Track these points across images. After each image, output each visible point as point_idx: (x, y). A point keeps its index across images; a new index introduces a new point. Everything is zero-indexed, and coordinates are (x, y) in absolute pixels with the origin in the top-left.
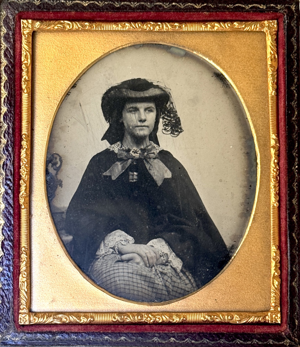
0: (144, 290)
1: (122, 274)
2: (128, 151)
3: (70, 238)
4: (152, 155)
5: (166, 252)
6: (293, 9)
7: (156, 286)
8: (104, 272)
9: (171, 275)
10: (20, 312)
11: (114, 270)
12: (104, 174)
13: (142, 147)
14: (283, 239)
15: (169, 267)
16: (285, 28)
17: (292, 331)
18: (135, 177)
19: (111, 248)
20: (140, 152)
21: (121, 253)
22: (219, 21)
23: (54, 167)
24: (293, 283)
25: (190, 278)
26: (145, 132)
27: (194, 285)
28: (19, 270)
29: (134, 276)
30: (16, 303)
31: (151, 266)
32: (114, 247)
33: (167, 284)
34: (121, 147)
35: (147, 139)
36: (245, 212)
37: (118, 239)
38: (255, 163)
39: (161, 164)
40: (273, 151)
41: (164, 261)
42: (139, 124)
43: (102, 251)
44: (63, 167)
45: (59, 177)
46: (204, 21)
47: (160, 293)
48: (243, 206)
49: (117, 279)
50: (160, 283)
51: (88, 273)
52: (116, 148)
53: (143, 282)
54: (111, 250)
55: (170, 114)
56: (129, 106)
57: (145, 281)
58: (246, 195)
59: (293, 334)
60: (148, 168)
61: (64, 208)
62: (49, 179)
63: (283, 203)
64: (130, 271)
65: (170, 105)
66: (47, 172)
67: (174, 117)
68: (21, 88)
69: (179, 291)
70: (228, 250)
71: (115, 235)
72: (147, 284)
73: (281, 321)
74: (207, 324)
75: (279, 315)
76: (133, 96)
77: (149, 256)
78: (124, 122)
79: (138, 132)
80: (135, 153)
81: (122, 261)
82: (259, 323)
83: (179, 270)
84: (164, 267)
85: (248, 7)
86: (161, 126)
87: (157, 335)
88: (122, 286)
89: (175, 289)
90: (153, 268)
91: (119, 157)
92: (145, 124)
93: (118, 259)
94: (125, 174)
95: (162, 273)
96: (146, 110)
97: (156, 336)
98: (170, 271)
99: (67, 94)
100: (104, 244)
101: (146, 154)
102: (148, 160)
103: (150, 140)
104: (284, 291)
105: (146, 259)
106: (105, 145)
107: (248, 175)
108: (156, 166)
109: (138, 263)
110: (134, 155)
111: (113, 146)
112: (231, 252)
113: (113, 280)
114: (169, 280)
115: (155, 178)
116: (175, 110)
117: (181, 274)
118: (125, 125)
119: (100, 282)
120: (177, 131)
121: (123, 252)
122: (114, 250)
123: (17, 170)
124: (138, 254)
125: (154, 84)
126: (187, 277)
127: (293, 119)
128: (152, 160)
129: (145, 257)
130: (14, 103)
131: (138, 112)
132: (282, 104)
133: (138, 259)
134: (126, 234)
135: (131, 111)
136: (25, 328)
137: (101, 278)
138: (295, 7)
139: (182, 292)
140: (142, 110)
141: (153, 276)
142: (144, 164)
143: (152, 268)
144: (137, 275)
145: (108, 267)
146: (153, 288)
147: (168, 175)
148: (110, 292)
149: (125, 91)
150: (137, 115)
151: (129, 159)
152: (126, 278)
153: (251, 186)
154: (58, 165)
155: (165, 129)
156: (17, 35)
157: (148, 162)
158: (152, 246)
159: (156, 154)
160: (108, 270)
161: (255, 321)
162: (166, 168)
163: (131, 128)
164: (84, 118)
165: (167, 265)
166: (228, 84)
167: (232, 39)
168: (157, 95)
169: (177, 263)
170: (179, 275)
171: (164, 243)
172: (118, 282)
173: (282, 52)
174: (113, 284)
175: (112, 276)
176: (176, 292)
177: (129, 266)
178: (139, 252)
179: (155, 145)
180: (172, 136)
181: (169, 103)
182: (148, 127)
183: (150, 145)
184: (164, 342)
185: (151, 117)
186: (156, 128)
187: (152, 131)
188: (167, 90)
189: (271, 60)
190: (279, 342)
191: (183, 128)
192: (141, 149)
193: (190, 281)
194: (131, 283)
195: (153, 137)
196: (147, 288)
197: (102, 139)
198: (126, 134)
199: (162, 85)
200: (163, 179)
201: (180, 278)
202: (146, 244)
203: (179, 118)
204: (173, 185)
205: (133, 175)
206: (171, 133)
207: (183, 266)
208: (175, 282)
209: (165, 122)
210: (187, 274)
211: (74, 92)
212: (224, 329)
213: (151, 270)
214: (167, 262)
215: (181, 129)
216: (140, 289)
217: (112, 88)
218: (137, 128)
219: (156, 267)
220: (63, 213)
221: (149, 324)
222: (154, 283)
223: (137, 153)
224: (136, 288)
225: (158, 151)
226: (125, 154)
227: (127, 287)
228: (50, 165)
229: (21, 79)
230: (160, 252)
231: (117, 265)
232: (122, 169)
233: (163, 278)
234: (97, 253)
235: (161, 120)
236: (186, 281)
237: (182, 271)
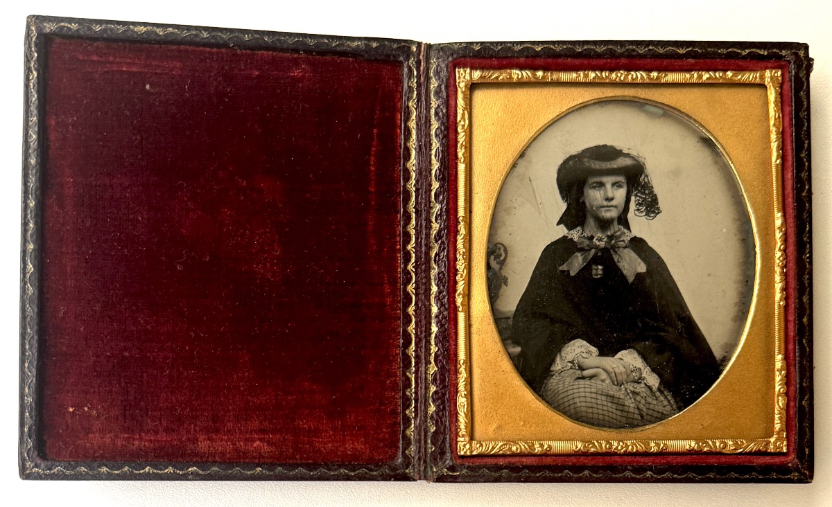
0: (610, 414)
1: (583, 394)
2: (591, 238)
3: (518, 349)
4: (621, 243)
5: (638, 366)
6: (802, 55)
7: (626, 409)
8: (561, 391)
9: (645, 395)
10: (458, 440)
11: (573, 389)
12: (561, 268)
13: (609, 233)
14: (791, 347)
15: (643, 385)
16: (791, 80)
17: (801, 462)
18: (600, 272)
19: (569, 362)
20: (606, 239)
21: (581, 368)
22: (708, 70)
23: (498, 260)
24: (803, 402)
25: (669, 398)
26: (613, 214)
27: (675, 407)
28: (457, 389)
29: (599, 397)
30: (453, 429)
31: (620, 384)
32: (573, 360)
33: (641, 406)
34: (582, 233)
35: (616, 223)
36: (740, 315)
37: (578, 350)
38: (753, 252)
39: (633, 255)
40: (778, 235)
41: (636, 378)
42: (605, 203)
43: (558, 366)
44: (509, 260)
45: (504, 273)
46: (689, 70)
47: (632, 417)
48: (737, 307)
49: (577, 400)
50: (632, 405)
51: (541, 393)
52: (575, 235)
53: (609, 404)
54: (570, 365)
55: (645, 190)
56: (592, 180)
57: (612, 402)
58: (742, 293)
59: (802, 464)
60: (616, 260)
61: (510, 311)
62: (491, 276)
63: (792, 301)
64: (593, 390)
65: (644, 179)
66: (488, 267)
67: (649, 194)
68: (456, 157)
69: (656, 414)
70: (719, 362)
71: (574, 345)
72: (614, 406)
73: (788, 449)
74: (692, 454)
75: (785, 443)
76: (598, 167)
77: (617, 370)
78: (586, 201)
79: (603, 214)
80: (599, 241)
81: (583, 378)
82: (759, 453)
83: (655, 388)
84: (636, 385)
85: (745, 52)
86: (632, 206)
87: (629, 467)
88: (583, 409)
89: (650, 412)
90: (623, 386)
91: (579, 247)
92: (613, 203)
93: (578, 376)
94: (586, 269)
95: (633, 393)
96: (613, 185)
97: (628, 470)
98: (643, 389)
99: (514, 166)
100: (561, 357)
101: (613, 242)
102: (616, 250)
103: (619, 224)
104: (792, 412)
105: (614, 375)
106: (562, 231)
107: (744, 268)
108: (627, 258)
109: (603, 381)
110: (598, 243)
111: (572, 232)
113: (571, 402)
114: (643, 401)
115: (625, 272)
116: (650, 185)
117: (658, 394)
118: (587, 204)
119: (556, 405)
120: (653, 212)
121: (584, 367)
122: (574, 364)
123: (452, 263)
124: (603, 369)
125: (624, 152)
126: (666, 398)
127: (804, 194)
128: (621, 249)
129: (611, 373)
130: (448, 176)
131: (603, 188)
132: (789, 175)
133: (604, 376)
134: (589, 345)
135: (594, 187)
136: (465, 460)
137: (556, 400)
138: (804, 54)
139: (659, 415)
140: (609, 186)
141: (622, 397)
142: (611, 255)
143: (621, 386)
144: (602, 395)
145: (566, 386)
146: (622, 411)
147: (642, 268)
148: (568, 416)
149: (588, 162)
150: (602, 192)
151: (592, 248)
152: (588, 400)
153: (747, 281)
154: (502, 258)
155: (638, 210)
156: (452, 88)
157: (616, 252)
158: (621, 359)
159: (627, 241)
160: (565, 390)
161: (754, 450)
162: (639, 260)
163: (594, 208)
164: (535, 196)
165: (641, 382)
166: (718, 152)
167: (723, 93)
168: (629, 166)
169: (653, 380)
170: (655, 395)
171: (636, 355)
172: (579, 404)
173: (788, 109)
174: (572, 407)
175: (570, 397)
176: (652, 416)
177: (592, 384)
178: (604, 367)
179: (626, 231)
180: (647, 219)
181: (643, 177)
182: (616, 207)
183: (618, 231)
184: (638, 477)
185: (620, 194)
186: (626, 209)
187: (621, 211)
188: (640, 159)
189: (775, 119)
190: (784, 475)
191: (661, 209)
192: (608, 236)
193: (669, 401)
194: (594, 406)
195: (623, 220)
196: (614, 411)
197: (558, 224)
198: (588, 215)
199: (634, 153)
200: (635, 273)
201: (657, 399)
202: (613, 357)
203: (656, 195)
204: (648, 281)
205: (597, 269)
206: (646, 215)
207: (660, 384)
208: (650, 404)
209: (638, 200)
210: (666, 393)
211: (522, 163)
212: (715, 460)
213: (620, 389)
214: (640, 378)
215: (658, 209)
216: (605, 413)
217: (571, 158)
218: (603, 209)
219: (626, 385)
220: (508, 318)
221: (620, 455)
222: (624, 405)
223: (602, 241)
224: (600, 412)
225: (629, 238)
226: (587, 242)
227: (590, 410)
228: (492, 257)
229: (457, 146)
230: (631, 366)
231: (577, 383)
232: (583, 263)
233: (635, 399)
234: (551, 369)
235: (633, 198)
236: (664, 402)
237: (659, 390)
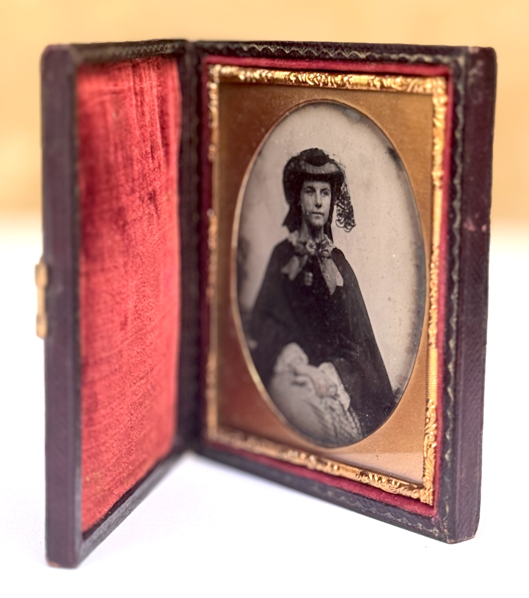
4: (326, 253)
5: (335, 383)
7: (325, 423)
8: (280, 392)
9: (339, 413)
12: (282, 270)
13: (318, 241)
15: (337, 402)
18: (310, 280)
19: (287, 364)
20: (315, 247)
21: (296, 374)
25: (356, 420)
26: (321, 221)
27: (360, 431)
29: (307, 406)
31: (322, 397)
33: (335, 423)
34: (299, 238)
35: (322, 231)
36: (412, 346)
37: (293, 355)
39: (334, 266)
41: (333, 394)
42: (315, 209)
43: (279, 367)
44: (248, 256)
45: (245, 266)
47: (329, 432)
48: (410, 338)
50: (329, 421)
52: (294, 238)
53: (314, 415)
55: (344, 200)
58: (414, 324)
60: (321, 270)
61: (250, 306)
64: (303, 398)
65: (344, 189)
67: (347, 205)
70: (394, 393)
71: (291, 349)
76: (311, 171)
77: (320, 383)
78: (302, 205)
79: (314, 220)
81: (296, 383)
83: (346, 408)
84: (333, 401)
89: (342, 432)
91: (296, 251)
92: (321, 210)
93: (293, 380)
94: (300, 276)
95: (331, 408)
96: (321, 191)
98: (338, 407)
100: (282, 359)
101: (320, 250)
102: (322, 259)
103: (324, 232)
105: (317, 386)
106: (285, 233)
107: (417, 297)
108: (330, 268)
109: (310, 390)
110: (309, 250)
111: (292, 235)
112: (396, 398)
114: (337, 419)
115: (328, 283)
116: (348, 196)
117: (348, 414)
118: (303, 209)
120: (350, 225)
124: (310, 378)
125: (330, 157)
126: (354, 419)
128: (326, 259)
129: (316, 383)
131: (314, 193)
133: (311, 385)
134: (301, 351)
135: (308, 192)
137: (278, 399)
140: (318, 192)
142: (319, 264)
144: (309, 404)
147: (340, 282)
149: (305, 165)
150: (313, 197)
151: (305, 254)
155: (339, 220)
157: (322, 262)
158: (323, 372)
159: (330, 252)
162: (338, 273)
163: (308, 214)
165: (336, 399)
168: (333, 173)
169: (345, 399)
170: (346, 415)
171: (333, 370)
176: (343, 436)
178: (311, 376)
179: (329, 241)
180: (345, 230)
181: (343, 185)
182: (323, 214)
183: (324, 240)
187: (327, 220)
188: (341, 167)
191: (356, 222)
192: (316, 244)
193: (356, 424)
195: (328, 230)
197: (283, 225)
198: (303, 221)
199: (337, 160)
200: (335, 286)
201: (347, 419)
202: (317, 367)
203: (352, 207)
204: (344, 296)
205: (308, 276)
206: (344, 226)
207: (350, 404)
208: (342, 423)
209: (339, 210)
210: (354, 414)
214: (336, 395)
215: (353, 221)
217: (293, 159)
218: (314, 215)
222: (323, 419)
223: (312, 248)
225: (331, 249)
226: (302, 247)
230: (330, 381)
231: (293, 388)
232: (299, 268)
235: (335, 207)
236: (351, 425)
237: (349, 410)
